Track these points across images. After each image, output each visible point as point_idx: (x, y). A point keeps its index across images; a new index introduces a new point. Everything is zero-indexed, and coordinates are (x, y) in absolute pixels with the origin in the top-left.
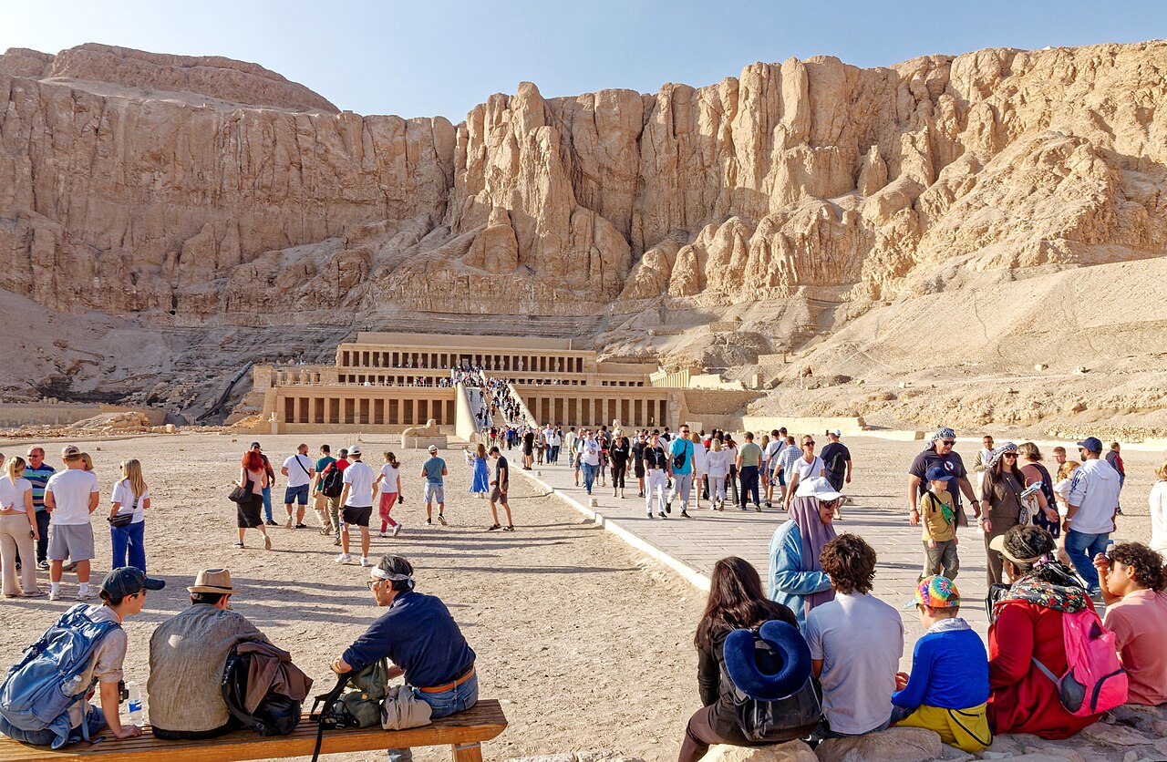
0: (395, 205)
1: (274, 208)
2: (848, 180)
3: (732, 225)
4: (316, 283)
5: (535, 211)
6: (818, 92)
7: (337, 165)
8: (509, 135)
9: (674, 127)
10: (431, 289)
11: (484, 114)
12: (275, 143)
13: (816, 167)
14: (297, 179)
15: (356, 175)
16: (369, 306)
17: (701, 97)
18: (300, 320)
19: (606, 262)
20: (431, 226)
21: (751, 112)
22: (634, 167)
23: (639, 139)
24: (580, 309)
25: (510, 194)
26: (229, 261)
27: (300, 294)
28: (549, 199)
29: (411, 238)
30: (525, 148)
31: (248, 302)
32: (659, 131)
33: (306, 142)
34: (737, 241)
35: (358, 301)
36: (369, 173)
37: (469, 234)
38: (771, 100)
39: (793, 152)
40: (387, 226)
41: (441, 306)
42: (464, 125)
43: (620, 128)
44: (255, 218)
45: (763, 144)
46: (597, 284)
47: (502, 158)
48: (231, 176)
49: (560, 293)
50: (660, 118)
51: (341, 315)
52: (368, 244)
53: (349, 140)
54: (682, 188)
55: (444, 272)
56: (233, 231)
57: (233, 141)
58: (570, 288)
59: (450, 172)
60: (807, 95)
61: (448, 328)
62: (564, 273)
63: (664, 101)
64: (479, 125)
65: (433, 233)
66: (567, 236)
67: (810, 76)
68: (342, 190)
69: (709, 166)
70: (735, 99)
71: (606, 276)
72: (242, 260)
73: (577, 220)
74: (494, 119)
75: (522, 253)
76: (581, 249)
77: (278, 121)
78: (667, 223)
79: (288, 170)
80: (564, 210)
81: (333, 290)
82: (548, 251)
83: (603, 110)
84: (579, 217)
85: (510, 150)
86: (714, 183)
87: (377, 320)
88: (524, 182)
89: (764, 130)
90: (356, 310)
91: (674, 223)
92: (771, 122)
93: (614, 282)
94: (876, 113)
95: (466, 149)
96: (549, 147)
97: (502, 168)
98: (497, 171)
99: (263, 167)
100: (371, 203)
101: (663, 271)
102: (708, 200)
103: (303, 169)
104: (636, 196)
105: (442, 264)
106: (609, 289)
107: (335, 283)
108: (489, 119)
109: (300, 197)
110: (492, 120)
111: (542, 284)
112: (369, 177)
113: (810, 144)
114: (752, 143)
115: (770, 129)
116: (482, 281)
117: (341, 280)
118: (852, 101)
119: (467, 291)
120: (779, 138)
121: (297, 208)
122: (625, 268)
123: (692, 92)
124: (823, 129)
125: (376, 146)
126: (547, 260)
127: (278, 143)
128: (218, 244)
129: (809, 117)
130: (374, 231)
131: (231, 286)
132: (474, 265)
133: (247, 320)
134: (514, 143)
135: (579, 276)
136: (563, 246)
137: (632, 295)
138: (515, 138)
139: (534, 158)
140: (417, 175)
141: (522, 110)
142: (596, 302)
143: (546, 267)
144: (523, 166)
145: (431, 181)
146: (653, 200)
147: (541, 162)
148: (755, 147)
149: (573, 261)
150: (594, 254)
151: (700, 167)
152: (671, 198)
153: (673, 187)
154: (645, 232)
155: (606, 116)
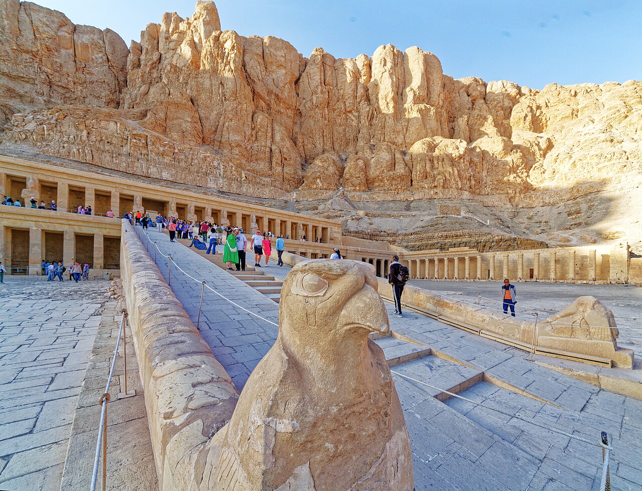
3: (389, 144)
6: (430, 73)
8: (187, 40)
9: (325, 79)
11: (158, 32)
17: (343, 64)
19: (286, 159)
21: (389, 74)
22: (294, 100)
23: (298, 81)
24: (267, 192)
25: (192, 83)
32: (314, 77)
34: (398, 155)
38: (400, 71)
43: (285, 67)
45: (396, 99)
46: (279, 175)
49: (248, 174)
50: (316, 69)
54: (331, 122)
58: (255, 173)
59: (122, 79)
60: (425, 73)
62: (248, 160)
64: (154, 39)
66: (250, 131)
67: (426, 62)
69: (350, 112)
70: (369, 69)
71: (286, 170)
73: (258, 120)
75: (205, 135)
76: (263, 144)
78: (321, 144)
80: (247, 107)
82: (234, 138)
83: (271, 49)
84: (260, 117)
85: (190, 49)
86: (354, 123)
89: (397, 90)
92: (404, 83)
93: (293, 176)
95: (139, 59)
96: (234, 47)
98: (176, 68)
102: (349, 134)
104: (294, 123)
106: (289, 180)
110: (168, 31)
111: (231, 164)
114: (391, 95)
115: (403, 88)
116: (165, 145)
120: (410, 96)
122: (299, 167)
123: (334, 60)
125: (36, 30)
126: (233, 145)
129: (426, 88)
134: (194, 46)
135: (262, 166)
136: (246, 137)
137: (315, 186)
138: (195, 43)
139: (218, 56)
140: (88, 73)
141: (201, 20)
142: (281, 189)
143: (233, 151)
144: (205, 62)
145: (103, 80)
146: (311, 126)
147: (225, 60)
148: (393, 98)
149: (256, 152)
150: (275, 149)
151: (344, 111)
152: (324, 127)
153: (325, 120)
154: (306, 148)
155: (274, 54)
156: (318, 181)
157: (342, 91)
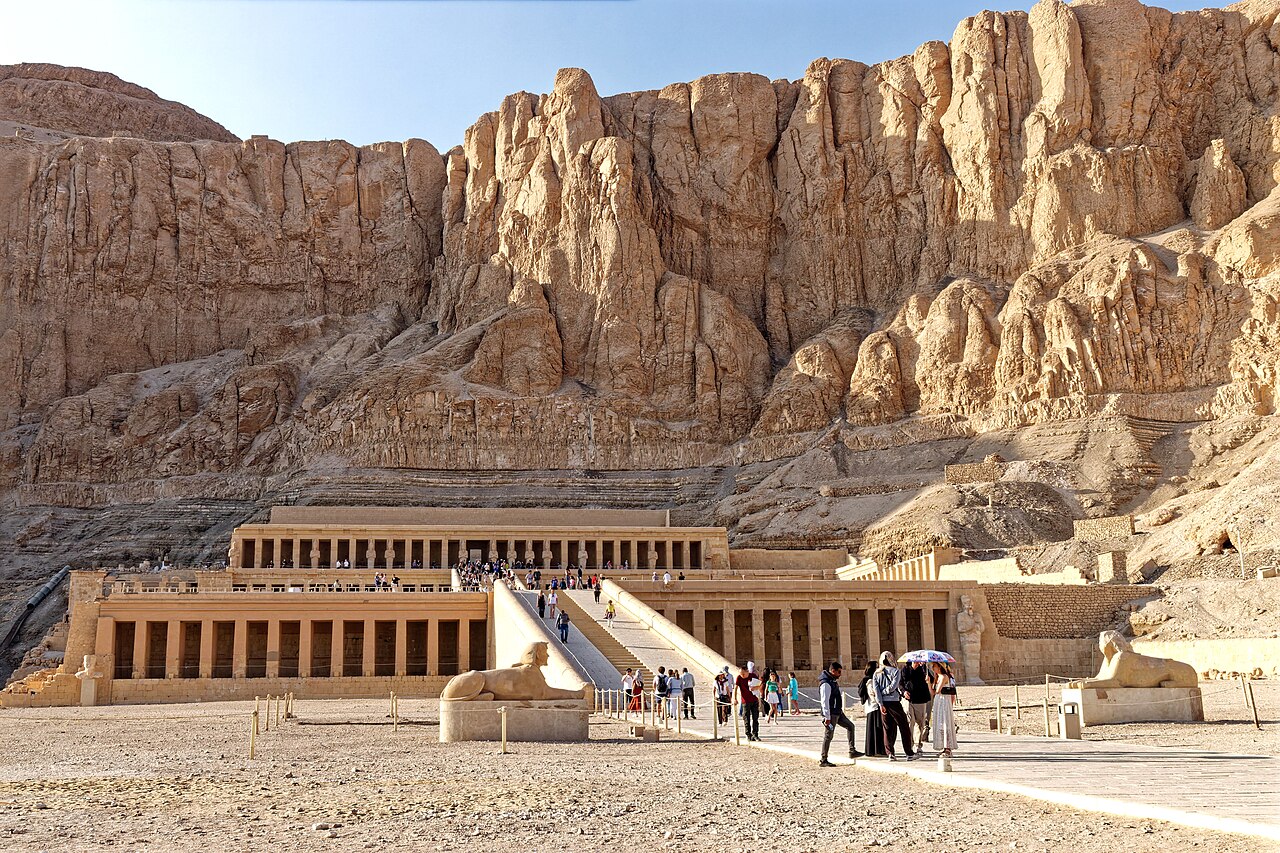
0: (339, 289)
1: (130, 302)
2: (1173, 204)
3: (960, 290)
4: (198, 425)
5: (592, 284)
6: (1100, 54)
7: (239, 225)
8: (541, 157)
9: (835, 131)
10: (406, 427)
11: (494, 130)
12: (133, 191)
13: (1110, 182)
14: (169, 252)
15: (270, 241)
16: (290, 464)
17: (882, 79)
18: (166, 493)
19: (725, 370)
20: (401, 324)
21: (978, 95)
22: (765, 202)
23: (772, 154)
24: (680, 456)
25: (546, 257)
26: (44, 394)
27: (168, 445)
28: (617, 261)
29: (368, 344)
30: (571, 176)
31: (74, 463)
32: (808, 139)
33: (187, 189)
34: (973, 319)
35: (271, 456)
36: (295, 238)
37: (474, 329)
38: (1013, 73)
39: (1064, 158)
40: (325, 325)
41: (423, 457)
42: (460, 150)
43: (738, 138)
44: (95, 319)
45: (1006, 149)
46: (709, 410)
47: (530, 198)
48: (56, 249)
49: (643, 427)
50: (811, 116)
51: (241, 481)
52: (291, 355)
53: (260, 184)
54: (856, 236)
55: (429, 396)
56: (55, 342)
57: (62, 190)
58: (659, 416)
59: (434, 231)
60: (1081, 61)
61: (437, 496)
62: (647, 391)
63: (815, 89)
64: (487, 148)
65: (406, 334)
66: (651, 327)
67: (1083, 31)
68: (246, 268)
69: (904, 195)
70: (944, 77)
71: (726, 394)
72: (67, 391)
73: (669, 296)
74: (514, 134)
75: (569, 357)
76: (678, 348)
77: (140, 156)
78: (831, 298)
79: (155, 236)
80: (644, 278)
81: (226, 438)
82: (619, 353)
83: (707, 109)
84: (671, 291)
85: (544, 183)
86: (915, 223)
87: (307, 486)
88: (571, 234)
89: (1005, 125)
90: (267, 473)
91: (844, 297)
92: (1017, 111)
93: (740, 405)
94: (1209, 86)
95: (463, 190)
96: (614, 171)
97: (529, 212)
98: (522, 222)
99: (111, 232)
100: (297, 287)
101: (834, 380)
102: (906, 254)
103: (182, 235)
104: (770, 254)
105: (426, 381)
106: (732, 417)
107: (230, 424)
108: (504, 134)
109: (173, 281)
110: (510, 136)
111: (609, 412)
112: (294, 245)
113: (1095, 143)
114: (984, 148)
115: (1016, 121)
116: (500, 410)
117: (241, 419)
118: (1163, 68)
119: (471, 429)
120: (1035, 137)
121: (168, 300)
122: (759, 379)
123: (863, 71)
124: (1115, 117)
125: (307, 192)
126: (616, 369)
127: (139, 193)
128: (27, 365)
129: (1088, 96)
130: (301, 335)
131: (45, 436)
132: (483, 381)
133: (70, 494)
134: (552, 171)
135: (675, 396)
136: (644, 343)
137: (778, 425)
138: (553, 162)
139: (589, 193)
140: (378, 239)
141: (563, 115)
142: (710, 442)
143: (615, 381)
144: (568, 207)
145: (402, 245)
146: (803, 259)
147: (601, 198)
148: (990, 154)
149: (664, 368)
150: (701, 355)
151: (887, 198)
152: (836, 253)
153: (838, 234)
154: (791, 315)
155: (712, 118)
156: (785, 412)
157: (881, 147)
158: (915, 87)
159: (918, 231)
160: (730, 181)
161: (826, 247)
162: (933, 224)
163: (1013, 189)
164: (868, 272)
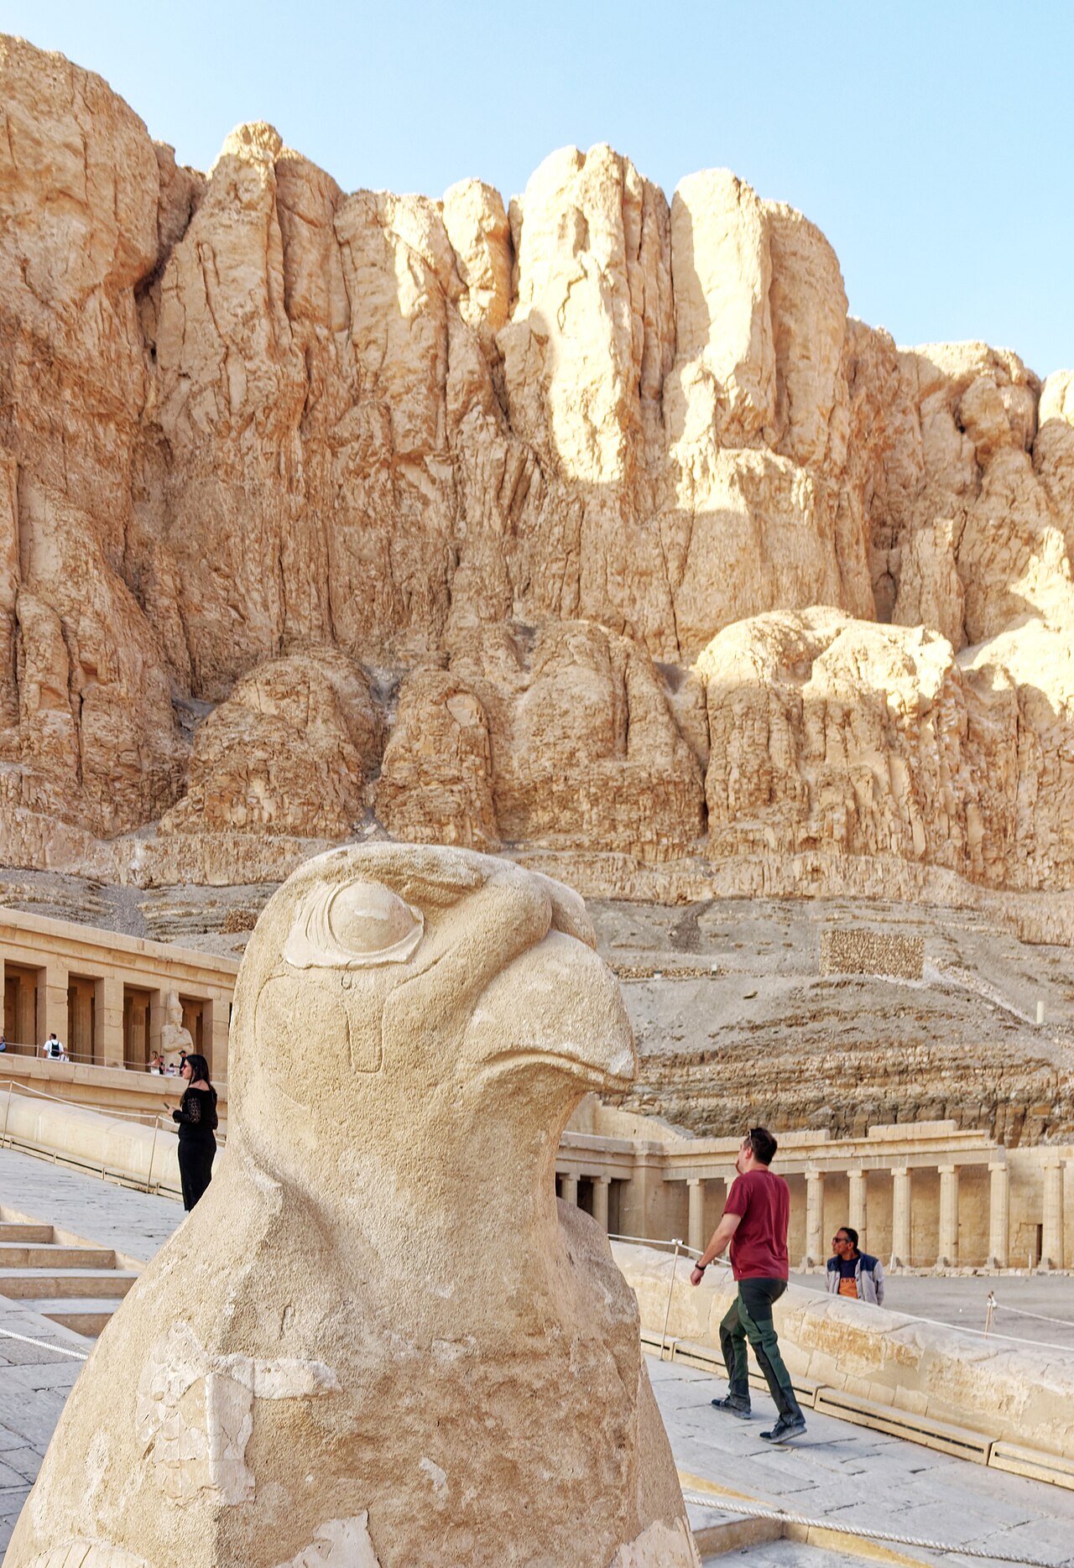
19: (91, 671)
21: (601, 292)
22: (131, 376)
23: (147, 284)
32: (234, 273)
34: (643, 686)
43: (84, 207)
46: (56, 751)
69: (415, 459)
70: (501, 260)
71: (95, 724)
91: (298, 617)
92: (657, 354)
93: (129, 758)
106: (109, 779)
120: (696, 405)
123: (335, 197)
124: (810, 425)
142: (66, 819)
148: (621, 411)
150: (36, 620)
151: (384, 453)
152: (285, 525)
153: (290, 490)
154: (194, 620)
155: (27, 134)
157: (373, 354)
158: (448, 258)
159: (440, 533)
160: (66, 293)
161: (269, 507)
162: (481, 524)
163: (648, 491)
164: (339, 585)
